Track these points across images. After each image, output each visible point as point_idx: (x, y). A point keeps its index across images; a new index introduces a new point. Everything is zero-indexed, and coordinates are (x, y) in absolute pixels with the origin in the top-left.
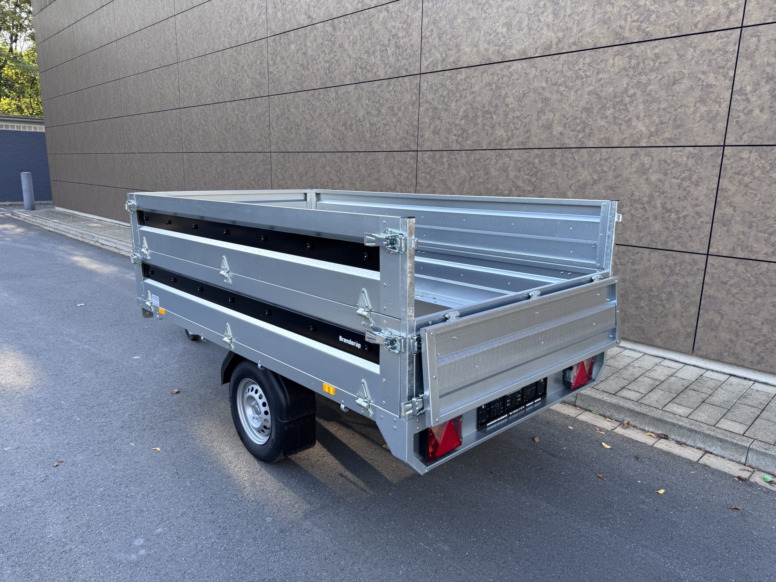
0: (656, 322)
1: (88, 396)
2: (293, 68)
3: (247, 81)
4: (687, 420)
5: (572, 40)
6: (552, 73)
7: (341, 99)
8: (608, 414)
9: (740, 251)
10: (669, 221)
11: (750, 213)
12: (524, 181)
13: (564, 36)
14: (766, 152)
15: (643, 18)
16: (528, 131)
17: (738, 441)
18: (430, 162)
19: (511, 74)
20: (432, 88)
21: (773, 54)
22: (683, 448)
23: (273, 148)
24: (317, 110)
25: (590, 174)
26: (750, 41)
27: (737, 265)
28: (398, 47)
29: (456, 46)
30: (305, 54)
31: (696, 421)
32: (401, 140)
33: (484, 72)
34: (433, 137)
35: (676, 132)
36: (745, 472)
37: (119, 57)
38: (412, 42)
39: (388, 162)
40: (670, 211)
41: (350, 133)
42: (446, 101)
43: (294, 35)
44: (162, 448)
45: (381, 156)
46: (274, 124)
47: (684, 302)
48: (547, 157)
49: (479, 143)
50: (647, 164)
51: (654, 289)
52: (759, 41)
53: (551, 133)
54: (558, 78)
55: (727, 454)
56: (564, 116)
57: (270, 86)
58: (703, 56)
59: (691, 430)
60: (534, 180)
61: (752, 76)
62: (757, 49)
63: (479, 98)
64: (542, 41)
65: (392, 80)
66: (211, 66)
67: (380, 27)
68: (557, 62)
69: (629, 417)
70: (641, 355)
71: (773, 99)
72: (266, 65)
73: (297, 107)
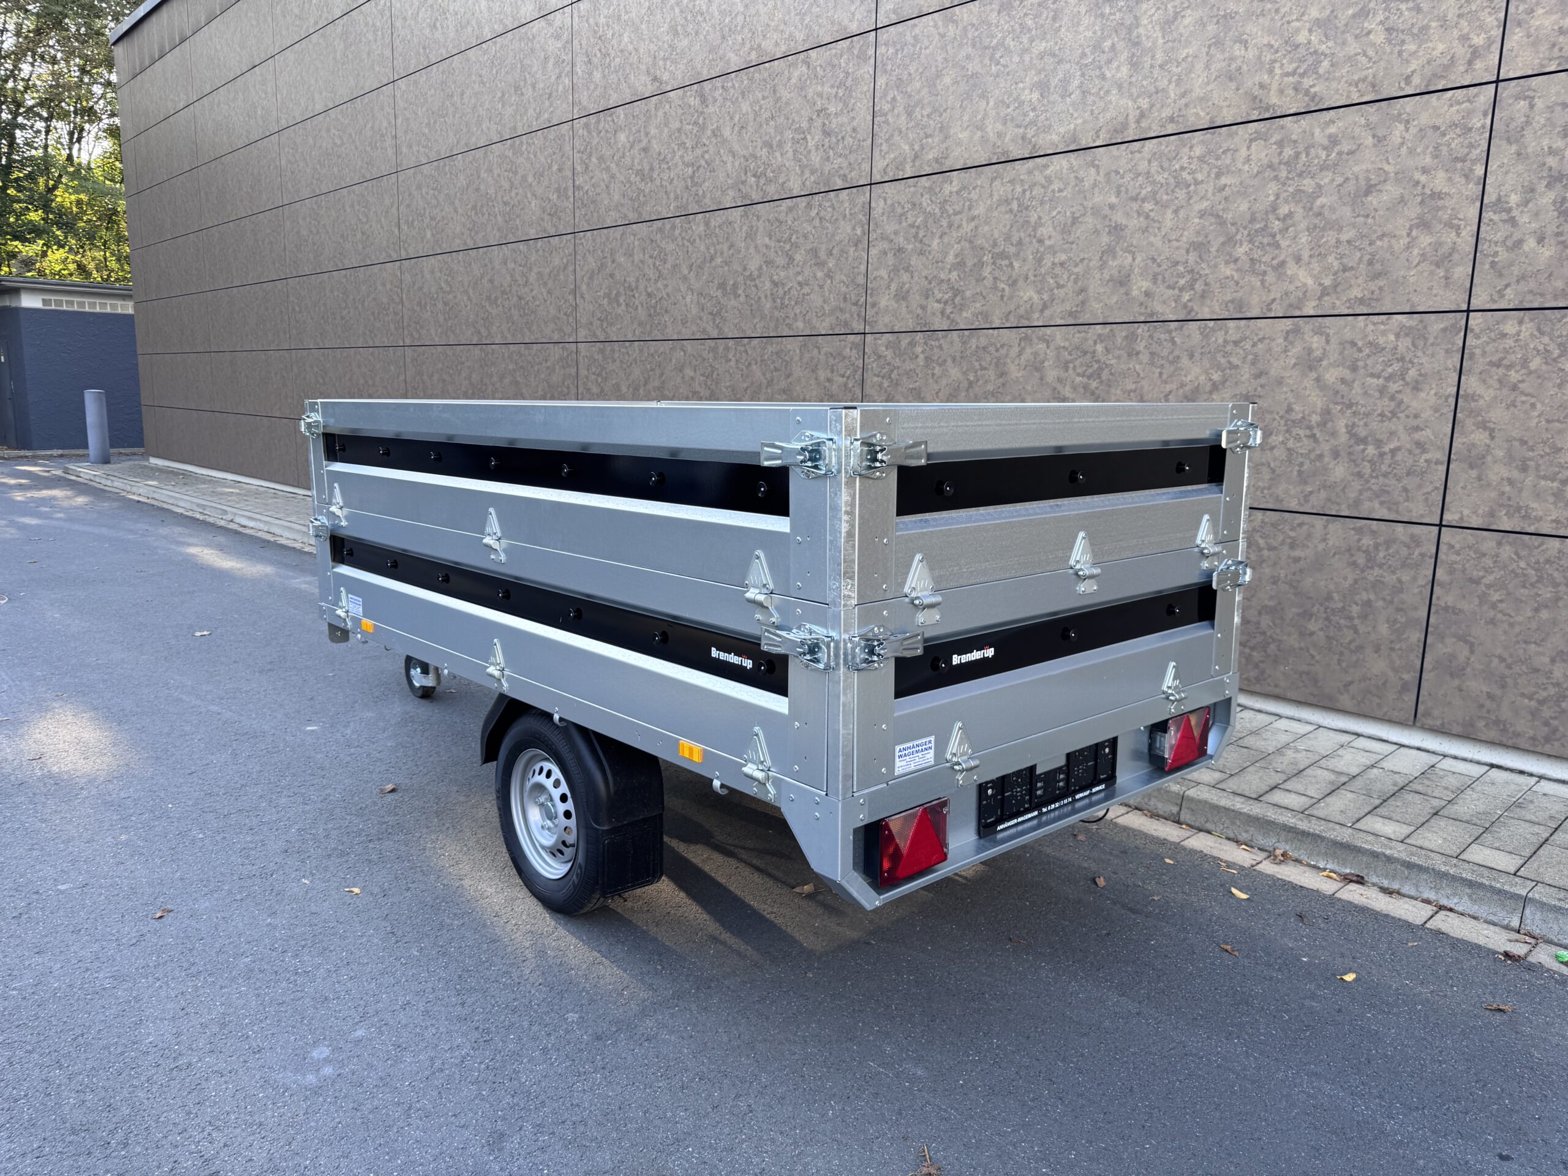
0: (1339, 662)
1: (218, 795)
2: (622, 178)
3: (533, 204)
4: (1401, 847)
5: (1166, 113)
6: (1128, 177)
7: (716, 236)
8: (1244, 836)
9: (1505, 518)
10: (1363, 460)
11: (1523, 442)
12: (1074, 388)
13: (1152, 106)
14: (1550, 320)
15: (1304, 66)
16: (1082, 290)
17: (1503, 884)
18: (889, 354)
19: (1049, 180)
20: (893, 211)
21: (1559, 132)
22: (1393, 900)
23: (582, 334)
24: (669, 258)
25: (1206, 372)
26: (1513, 108)
27: (1499, 544)
28: (827, 133)
29: (942, 129)
30: (645, 150)
31: (1421, 848)
32: (832, 312)
33: (996, 178)
34: (896, 305)
35: (1373, 286)
36: (1518, 944)
37: (283, 163)
38: (855, 124)
39: (807, 356)
40: (1364, 441)
41: (733, 303)
42: (921, 236)
43: (626, 115)
44: (363, 889)
45: (793, 345)
46: (584, 287)
47: (1395, 621)
48: (1119, 340)
49: (986, 315)
50: (1318, 349)
51: (1336, 596)
52: (1532, 106)
53: (1127, 294)
54: (1141, 187)
55: (1482, 911)
56: (1154, 260)
57: (577, 215)
58: (1423, 137)
59: (1409, 866)
60: (1094, 384)
61: (1519, 175)
62: (1528, 123)
63: (986, 228)
64: (1108, 115)
65: (816, 197)
66: (462, 177)
67: (792, 95)
68: (1137, 155)
69: (1286, 842)
70: (1310, 728)
71: (1562, 219)
72: (569, 174)
73: (630, 254)
